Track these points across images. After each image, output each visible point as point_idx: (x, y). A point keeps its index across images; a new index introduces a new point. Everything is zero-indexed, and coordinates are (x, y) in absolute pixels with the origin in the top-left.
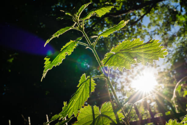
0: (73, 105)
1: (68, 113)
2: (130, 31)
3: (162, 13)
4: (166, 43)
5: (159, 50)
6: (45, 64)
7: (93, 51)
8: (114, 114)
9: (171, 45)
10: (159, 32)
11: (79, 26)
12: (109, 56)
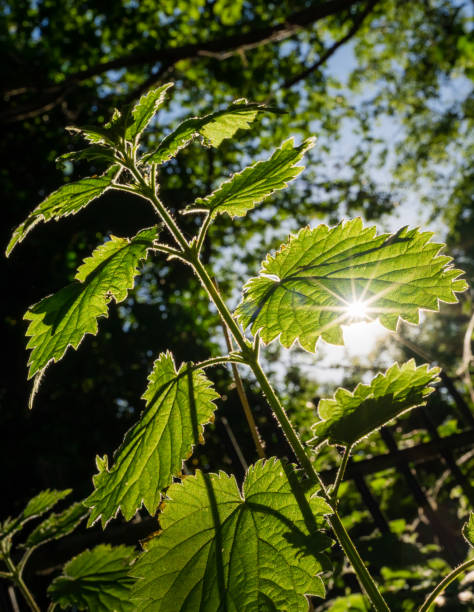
0: (139, 473)
1: (121, 503)
2: (281, 105)
3: (403, 28)
4: (423, 146)
5: (436, 272)
6: (27, 334)
7: (195, 269)
8: (296, 503)
9: (440, 152)
10: (394, 105)
11: (138, 182)
12: (257, 291)
